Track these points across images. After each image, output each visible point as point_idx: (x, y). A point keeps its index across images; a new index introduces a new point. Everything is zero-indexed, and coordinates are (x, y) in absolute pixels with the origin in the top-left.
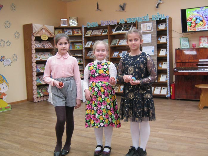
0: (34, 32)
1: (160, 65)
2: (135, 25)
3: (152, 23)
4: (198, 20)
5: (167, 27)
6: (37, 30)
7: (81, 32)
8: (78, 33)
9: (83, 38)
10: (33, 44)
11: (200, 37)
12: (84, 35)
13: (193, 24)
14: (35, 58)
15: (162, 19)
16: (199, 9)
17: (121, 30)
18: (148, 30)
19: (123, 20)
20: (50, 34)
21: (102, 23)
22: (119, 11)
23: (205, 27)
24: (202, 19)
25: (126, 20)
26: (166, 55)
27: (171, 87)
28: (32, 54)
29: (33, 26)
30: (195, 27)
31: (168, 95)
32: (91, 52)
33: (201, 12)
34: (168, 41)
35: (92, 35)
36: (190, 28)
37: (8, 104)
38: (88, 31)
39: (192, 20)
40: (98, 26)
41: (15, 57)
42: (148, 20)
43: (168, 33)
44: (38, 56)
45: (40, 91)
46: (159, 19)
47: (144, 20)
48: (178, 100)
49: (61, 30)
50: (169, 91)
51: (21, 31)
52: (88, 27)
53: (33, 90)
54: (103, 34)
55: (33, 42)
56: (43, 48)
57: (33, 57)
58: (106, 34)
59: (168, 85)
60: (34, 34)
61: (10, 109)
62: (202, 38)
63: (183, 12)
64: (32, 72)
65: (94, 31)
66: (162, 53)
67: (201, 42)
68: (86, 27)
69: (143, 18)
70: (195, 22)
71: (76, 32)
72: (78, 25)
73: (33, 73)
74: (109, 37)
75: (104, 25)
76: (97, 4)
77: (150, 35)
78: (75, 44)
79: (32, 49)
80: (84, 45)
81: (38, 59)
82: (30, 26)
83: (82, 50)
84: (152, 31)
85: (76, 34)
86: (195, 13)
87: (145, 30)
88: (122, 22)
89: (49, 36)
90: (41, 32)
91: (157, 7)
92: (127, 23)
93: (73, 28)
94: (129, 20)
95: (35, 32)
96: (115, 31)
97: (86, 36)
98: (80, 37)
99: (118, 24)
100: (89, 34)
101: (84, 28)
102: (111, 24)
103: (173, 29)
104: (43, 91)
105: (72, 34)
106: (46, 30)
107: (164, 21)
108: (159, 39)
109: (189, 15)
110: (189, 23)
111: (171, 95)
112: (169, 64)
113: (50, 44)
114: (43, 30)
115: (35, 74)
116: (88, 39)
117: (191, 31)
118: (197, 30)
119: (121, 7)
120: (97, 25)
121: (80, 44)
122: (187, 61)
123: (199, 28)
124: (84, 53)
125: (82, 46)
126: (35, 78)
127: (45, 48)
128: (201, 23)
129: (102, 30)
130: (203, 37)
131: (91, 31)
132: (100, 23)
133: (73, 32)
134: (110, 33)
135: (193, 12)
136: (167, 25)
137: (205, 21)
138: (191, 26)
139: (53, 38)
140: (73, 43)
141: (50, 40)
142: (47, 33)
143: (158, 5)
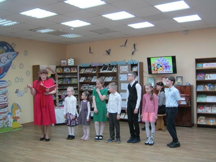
2: (116, 66)
3: (128, 66)
4: (159, 66)
5: (138, 70)
7: (77, 70)
8: (74, 70)
9: (78, 75)
11: (162, 77)
12: (78, 72)
13: (156, 69)
15: (134, 64)
16: (159, 58)
17: (106, 70)
18: (125, 71)
19: (107, 62)
20: (53, 72)
21: (92, 64)
22: (106, 55)
23: (163, 71)
24: (161, 65)
25: (110, 63)
29: (40, 67)
30: (157, 71)
32: (84, 86)
33: (161, 61)
34: (139, 80)
35: (85, 72)
36: (154, 71)
37: (21, 124)
38: (82, 69)
39: (155, 66)
41: (26, 90)
42: (125, 64)
43: (139, 74)
46: (132, 64)
47: (122, 64)
49: (61, 68)
51: (31, 70)
52: (82, 67)
54: (93, 72)
58: (95, 72)
61: (22, 128)
62: (163, 78)
63: (149, 60)
68: (80, 66)
69: (121, 62)
70: (157, 67)
71: (73, 70)
72: (74, 64)
74: (97, 75)
75: (94, 66)
76: (90, 48)
78: (72, 79)
80: (79, 80)
82: (38, 66)
83: (77, 84)
84: (128, 72)
85: (73, 72)
86: (157, 61)
87: (123, 71)
88: (107, 64)
89: (52, 73)
91: (133, 54)
93: (70, 67)
94: (112, 63)
96: (102, 70)
97: (80, 73)
98: (76, 74)
99: (104, 65)
100: (83, 71)
102: (99, 65)
103: (144, 71)
105: (69, 72)
106: (50, 69)
107: (136, 65)
109: (153, 61)
110: (153, 68)
111: (141, 120)
114: (48, 69)
116: (82, 75)
117: (155, 73)
118: (159, 73)
119: (107, 52)
120: (88, 65)
121: (76, 79)
123: (160, 71)
124: (79, 86)
125: (78, 80)
128: (161, 68)
129: (93, 69)
130: (164, 77)
131: (85, 69)
133: (70, 70)
134: (98, 72)
135: (155, 60)
136: (138, 68)
137: (163, 66)
138: (154, 70)
139: (55, 75)
140: (70, 78)
141: (53, 76)
142: (50, 71)
143: (133, 52)
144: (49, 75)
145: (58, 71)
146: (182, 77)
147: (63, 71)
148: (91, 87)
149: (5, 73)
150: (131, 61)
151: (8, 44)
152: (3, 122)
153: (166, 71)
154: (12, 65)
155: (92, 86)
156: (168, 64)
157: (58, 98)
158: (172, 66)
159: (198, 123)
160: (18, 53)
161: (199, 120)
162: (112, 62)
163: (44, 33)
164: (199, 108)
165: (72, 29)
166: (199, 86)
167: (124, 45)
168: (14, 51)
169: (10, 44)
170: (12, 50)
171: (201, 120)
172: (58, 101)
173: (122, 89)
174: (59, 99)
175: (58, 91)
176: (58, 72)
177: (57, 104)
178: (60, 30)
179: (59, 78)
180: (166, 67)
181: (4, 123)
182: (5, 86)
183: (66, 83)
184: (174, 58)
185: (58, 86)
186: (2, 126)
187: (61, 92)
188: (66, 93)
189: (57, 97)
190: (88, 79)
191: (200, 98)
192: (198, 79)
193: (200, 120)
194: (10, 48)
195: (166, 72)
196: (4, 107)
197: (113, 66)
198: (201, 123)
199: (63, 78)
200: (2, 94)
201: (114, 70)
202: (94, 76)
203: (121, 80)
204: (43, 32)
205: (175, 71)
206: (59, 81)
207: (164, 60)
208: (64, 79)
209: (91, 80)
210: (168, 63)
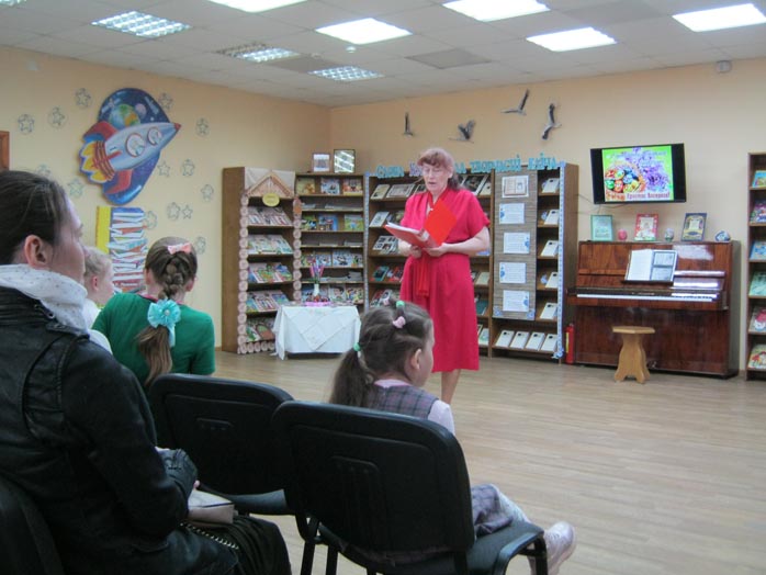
0: (247, 186)
1: (543, 280)
2: (490, 177)
3: (527, 177)
4: (629, 176)
5: (562, 188)
6: (254, 182)
7: (363, 189)
8: (353, 189)
9: (366, 203)
10: (243, 214)
11: (639, 215)
12: (368, 195)
13: (618, 186)
14: (248, 248)
15: (550, 168)
16: (630, 151)
18: (517, 192)
19: (462, 165)
20: (284, 189)
21: (412, 169)
22: (459, 140)
23: (643, 193)
24: (637, 174)
25: (470, 167)
26: (557, 255)
27: (568, 334)
28: (240, 238)
29: (246, 172)
30: (622, 192)
31: (559, 354)
32: (384, 239)
33: (635, 159)
34: (562, 223)
35: (387, 196)
36: (611, 193)
38: (379, 187)
39: (616, 175)
40: (403, 175)
41: (200, 245)
42: (519, 169)
43: (561, 203)
44: (254, 244)
45: (252, 329)
46: (543, 168)
47: (510, 169)
48: (579, 365)
49: (313, 180)
50: (560, 342)
51: (216, 183)
52: (379, 177)
53: (237, 324)
55: (245, 211)
56: (265, 224)
57: (242, 246)
59: (559, 328)
60: (246, 191)
62: (642, 219)
63: (597, 156)
64: (239, 280)
65: (393, 186)
66: (549, 250)
67: (638, 228)
68: (374, 175)
69: (507, 164)
70: (621, 180)
71: (349, 188)
72: (355, 169)
73: (240, 285)
76: (407, 119)
77: (522, 205)
78: (346, 217)
79: (240, 227)
80: (367, 221)
81: (254, 252)
82: (241, 171)
83: (362, 234)
84: (527, 195)
85: (348, 193)
86: (622, 159)
87: (512, 192)
88: (461, 170)
89: (283, 196)
90: (264, 185)
91: (545, 137)
92: (472, 172)
93: (342, 178)
94: (476, 166)
95: (250, 188)
97: (372, 198)
98: (359, 200)
100: (381, 193)
101: (370, 178)
103: (580, 192)
104: (261, 328)
105: (338, 193)
106: (276, 182)
107: (555, 173)
108: (543, 216)
109: (609, 162)
110: (610, 183)
111: (564, 353)
112: (561, 278)
113: (283, 214)
114: (269, 183)
115: (244, 286)
116: (378, 206)
117: (616, 200)
118: (626, 200)
119: (463, 130)
120: (399, 173)
121: (358, 218)
122: (602, 272)
123: (631, 194)
124: (366, 242)
125: (363, 221)
126: (243, 296)
127: (272, 224)
128: (635, 182)
129: (414, 185)
130: (643, 216)
131: (387, 186)
132: (408, 170)
133: (342, 188)
135: (618, 156)
136: (562, 183)
137: (644, 179)
138: (613, 190)
139: (291, 201)
140: (340, 215)
141: (285, 205)
142: (277, 189)
143: (547, 132)
144: (271, 200)
145: (304, 189)
146: (704, 215)
147: (318, 190)
149: (140, 187)
150: (538, 161)
151: (151, 98)
153: (652, 192)
154: (160, 162)
156: (659, 171)
157: (300, 275)
158: (671, 178)
159: (750, 366)
160: (177, 127)
161: (753, 355)
162: (477, 163)
163: (262, 62)
164: (757, 318)
165: (352, 48)
166: (757, 246)
167: (517, 106)
168: (167, 121)
169: (156, 99)
170: (162, 117)
171: (762, 357)
172: (298, 285)
173: (505, 251)
174: (301, 279)
175: (300, 252)
176: (303, 194)
177: (294, 295)
178: (313, 55)
179: (305, 214)
180: (652, 180)
182: (140, 225)
183: (328, 230)
184: (678, 152)
185: (301, 239)
187: (310, 258)
188: (324, 263)
189: (298, 275)
190: (398, 217)
191: (761, 283)
192: (757, 221)
193: (756, 358)
194: (156, 111)
195: (653, 196)
197: (480, 177)
198: (758, 367)
199: (316, 214)
200: (130, 251)
201: (484, 190)
203: (504, 221)
204: (258, 59)
205: (680, 193)
206: (304, 224)
207: (647, 157)
208: (321, 218)
210: (659, 166)
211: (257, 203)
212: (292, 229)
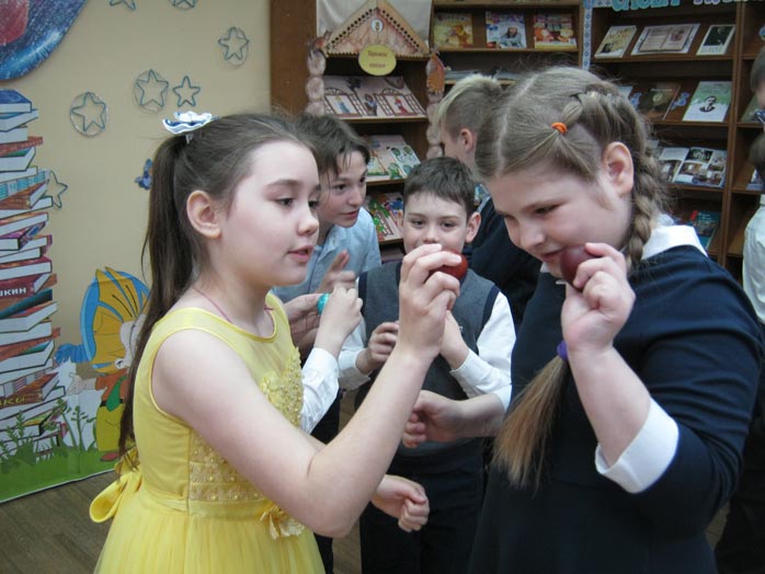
0: (321, 30)
6: (337, 18)
7: (576, 35)
8: (556, 36)
10: (314, 96)
12: (588, 49)
20: (408, 39)
35: (635, 52)
38: (613, 33)
40: (676, 3)
49: (468, 19)
52: (617, 10)
54: (704, 50)
55: (317, 88)
56: (366, 116)
58: (719, 50)
60: (320, 40)
65: (647, 29)
68: (604, 5)
71: (545, 33)
85: (545, 44)
89: (405, 52)
90: (363, 28)
93: (530, 12)
95: (328, 33)
97: (599, 55)
101: (594, 9)
105: (523, 45)
106: (389, 22)
113: (406, 91)
114: (374, 22)
116: (614, 72)
127: (381, 115)
129: (696, 27)
131: (632, 30)
133: (531, 34)
134: (746, 48)
139: (421, 63)
141: (409, 72)
142: (392, 37)
144: (379, 63)
145: (448, 37)
147: (480, 38)
148: (673, 163)
149: (54, 36)
152: (13, 422)
155: (680, 155)
176: (447, 47)
181: (21, 426)
182: (20, 136)
186: (12, 445)
190: (657, 98)
196: (14, 304)
202: (702, 84)
209: (683, 110)
211: (345, 69)
212: (425, 123)
